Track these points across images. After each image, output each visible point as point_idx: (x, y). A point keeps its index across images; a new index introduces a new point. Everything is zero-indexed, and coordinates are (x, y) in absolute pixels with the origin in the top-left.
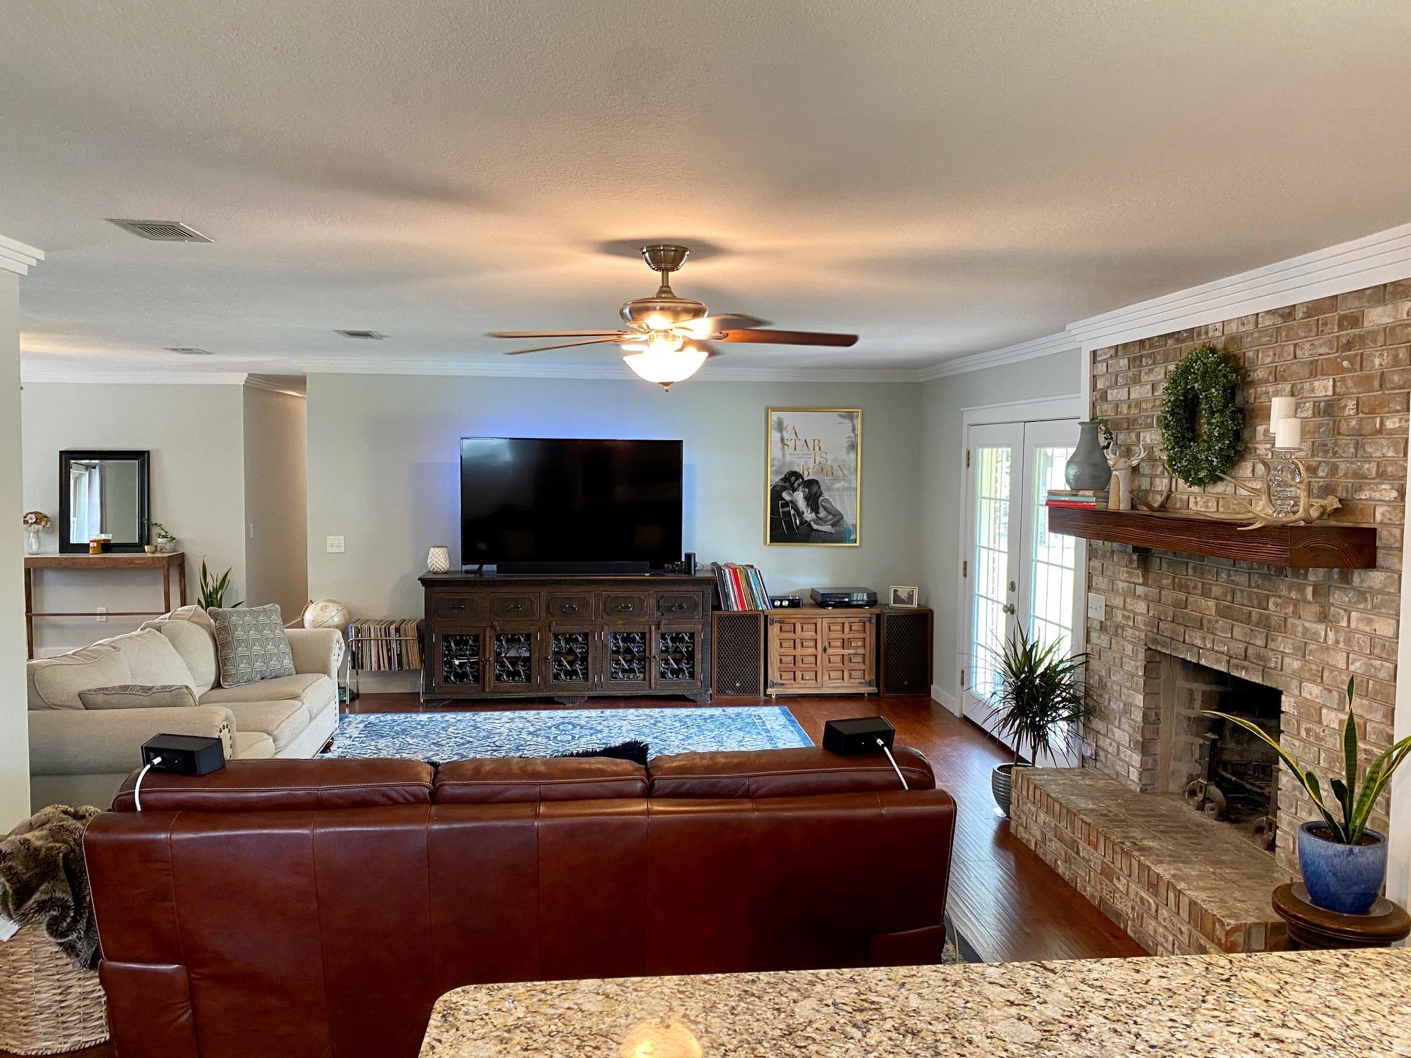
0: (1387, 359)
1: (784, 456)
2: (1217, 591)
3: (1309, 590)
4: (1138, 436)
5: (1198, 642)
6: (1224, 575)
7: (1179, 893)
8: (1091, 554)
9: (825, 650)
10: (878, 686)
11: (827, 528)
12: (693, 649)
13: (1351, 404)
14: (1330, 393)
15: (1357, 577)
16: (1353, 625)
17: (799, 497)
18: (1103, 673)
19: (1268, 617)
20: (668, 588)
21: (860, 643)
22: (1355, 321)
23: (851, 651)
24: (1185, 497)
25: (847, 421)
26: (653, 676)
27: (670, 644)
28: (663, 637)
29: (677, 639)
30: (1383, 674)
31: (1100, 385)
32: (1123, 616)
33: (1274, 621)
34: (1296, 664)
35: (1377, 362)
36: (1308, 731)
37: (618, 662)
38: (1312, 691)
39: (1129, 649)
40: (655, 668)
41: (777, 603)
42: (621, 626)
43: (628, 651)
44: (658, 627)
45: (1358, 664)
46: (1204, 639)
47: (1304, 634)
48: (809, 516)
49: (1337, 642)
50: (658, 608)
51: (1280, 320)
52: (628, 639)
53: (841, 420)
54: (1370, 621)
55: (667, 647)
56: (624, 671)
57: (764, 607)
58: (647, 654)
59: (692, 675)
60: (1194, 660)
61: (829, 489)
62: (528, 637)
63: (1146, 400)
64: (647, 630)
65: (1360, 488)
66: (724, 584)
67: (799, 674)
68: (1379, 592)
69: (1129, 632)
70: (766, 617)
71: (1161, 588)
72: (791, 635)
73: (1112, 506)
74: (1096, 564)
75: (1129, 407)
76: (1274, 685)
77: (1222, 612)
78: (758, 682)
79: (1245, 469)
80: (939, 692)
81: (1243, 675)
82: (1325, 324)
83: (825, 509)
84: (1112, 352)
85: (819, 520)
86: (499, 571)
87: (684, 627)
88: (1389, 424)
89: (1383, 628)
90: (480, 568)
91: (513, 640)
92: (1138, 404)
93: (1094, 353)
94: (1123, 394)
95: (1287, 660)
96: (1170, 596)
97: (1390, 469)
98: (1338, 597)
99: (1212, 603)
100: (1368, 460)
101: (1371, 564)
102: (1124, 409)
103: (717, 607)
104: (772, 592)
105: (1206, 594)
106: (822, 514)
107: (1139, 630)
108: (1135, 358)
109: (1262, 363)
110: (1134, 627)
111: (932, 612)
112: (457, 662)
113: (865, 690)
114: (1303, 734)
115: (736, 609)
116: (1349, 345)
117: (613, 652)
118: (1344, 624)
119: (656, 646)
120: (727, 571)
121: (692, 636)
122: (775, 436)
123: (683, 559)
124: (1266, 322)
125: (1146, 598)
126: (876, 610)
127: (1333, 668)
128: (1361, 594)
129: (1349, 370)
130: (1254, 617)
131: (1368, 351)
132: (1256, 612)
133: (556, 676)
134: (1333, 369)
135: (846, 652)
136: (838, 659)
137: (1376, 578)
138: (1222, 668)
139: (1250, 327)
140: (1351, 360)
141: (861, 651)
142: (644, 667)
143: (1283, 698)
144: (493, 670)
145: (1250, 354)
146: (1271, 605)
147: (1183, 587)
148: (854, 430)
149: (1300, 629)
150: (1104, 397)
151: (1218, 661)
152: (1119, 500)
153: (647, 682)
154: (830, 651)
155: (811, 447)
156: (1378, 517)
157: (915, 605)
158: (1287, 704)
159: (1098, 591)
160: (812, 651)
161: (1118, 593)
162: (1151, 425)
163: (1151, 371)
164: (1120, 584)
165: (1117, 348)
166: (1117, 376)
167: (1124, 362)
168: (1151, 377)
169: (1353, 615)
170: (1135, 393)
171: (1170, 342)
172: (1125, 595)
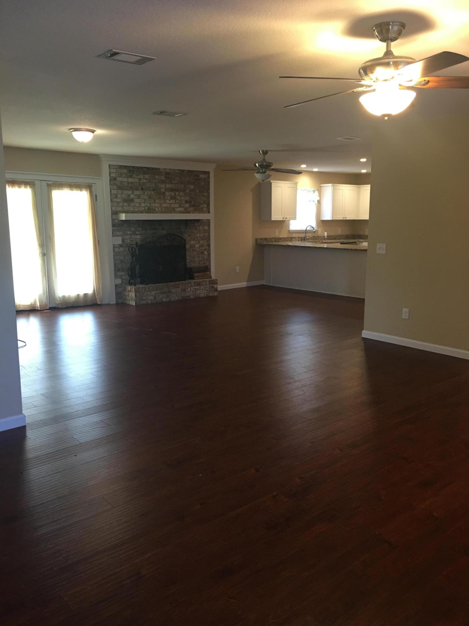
8: (113, 225)
16: (200, 228)
18: (122, 258)
30: (207, 235)
31: (113, 175)
32: (131, 241)
33: (183, 231)
36: (192, 250)
38: (193, 242)
45: (202, 235)
47: (190, 232)
49: (197, 232)
63: (136, 183)
68: (205, 222)
74: (114, 228)
75: (128, 183)
84: (119, 167)
89: (206, 228)
92: (132, 183)
93: (109, 166)
94: (125, 180)
95: (187, 238)
100: (202, 200)
102: (126, 184)
116: (196, 180)
118: (198, 229)
125: (141, 234)
128: (202, 223)
129: (196, 184)
131: (200, 181)
132: (178, 231)
134: (193, 183)
140: (197, 182)
156: (204, 210)
161: (127, 235)
162: (138, 190)
163: (137, 175)
164: (129, 232)
165: (121, 166)
166: (121, 174)
167: (125, 171)
168: (139, 177)
169: (200, 227)
170: (130, 180)
171: (145, 169)
172: (130, 234)
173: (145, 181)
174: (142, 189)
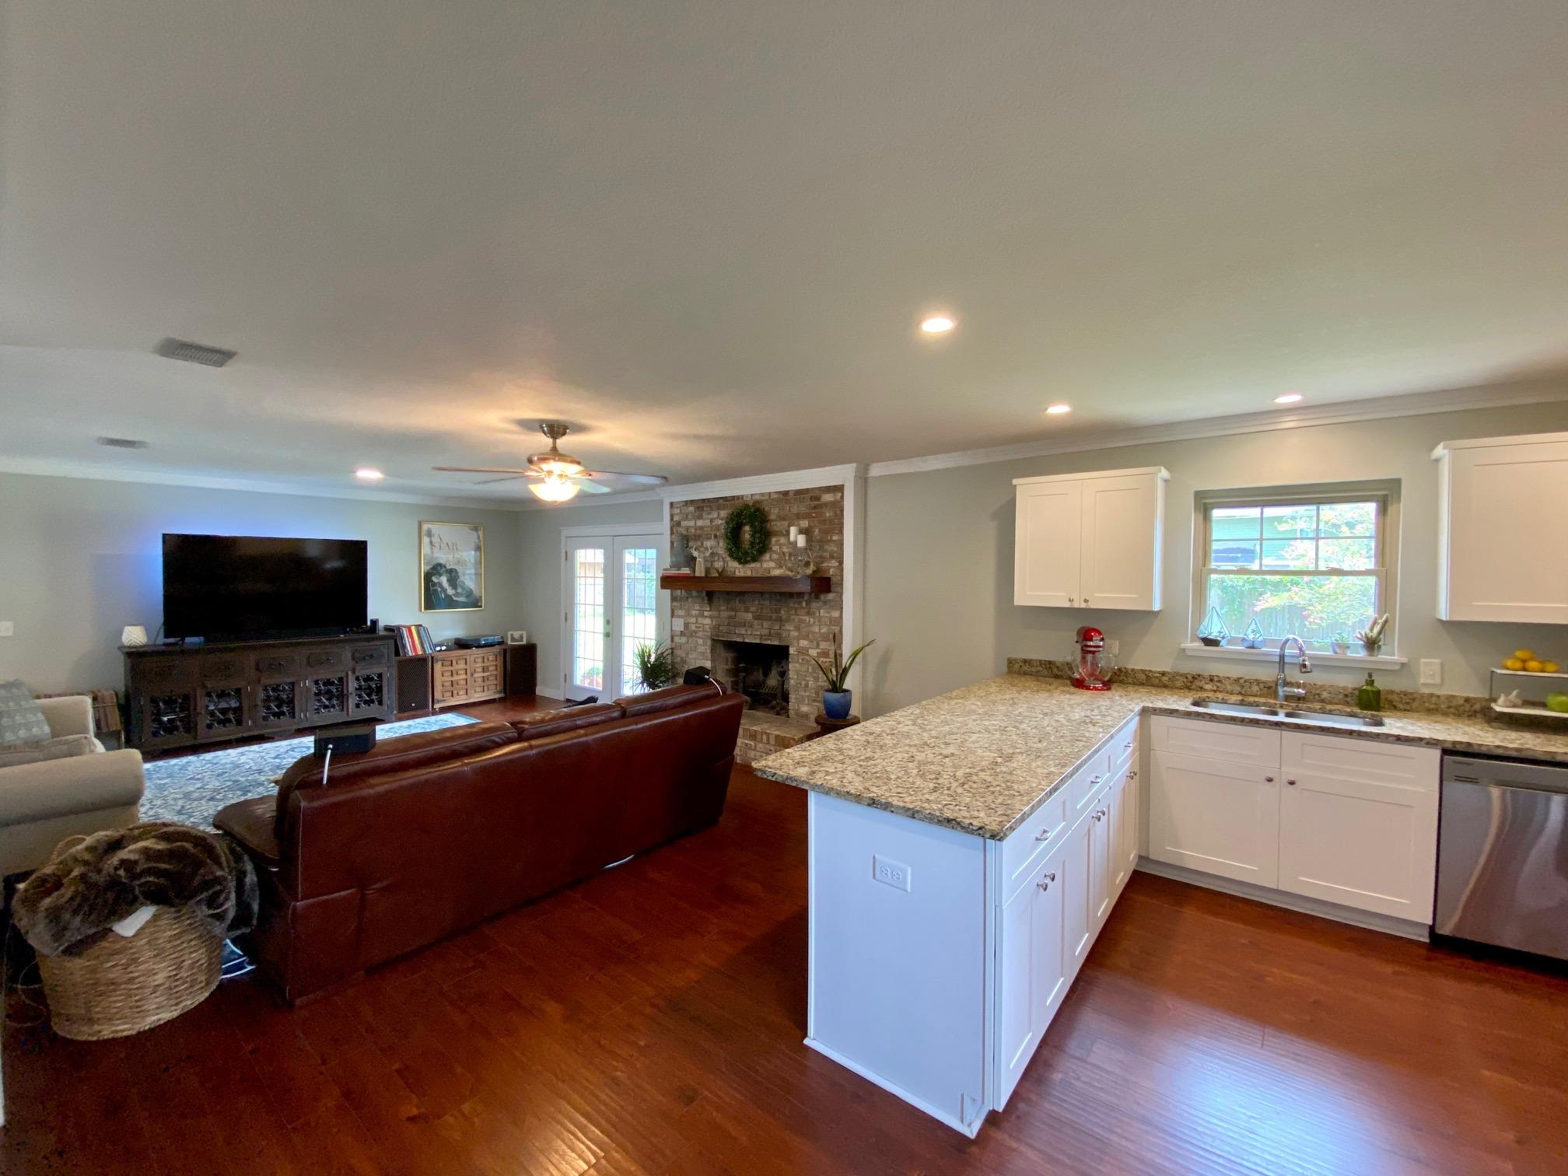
0: (832, 513)
1: (432, 553)
2: (753, 609)
3: (804, 604)
4: (702, 544)
5: (743, 632)
6: (757, 602)
7: (768, 735)
8: (673, 599)
9: (472, 675)
10: (505, 692)
11: (462, 599)
12: (381, 686)
13: (817, 531)
14: (807, 526)
15: (822, 597)
16: (822, 615)
17: (444, 580)
18: (684, 655)
19: (781, 617)
20: (359, 644)
21: (494, 668)
22: (818, 499)
23: (489, 674)
24: (733, 570)
25: (474, 532)
26: (350, 707)
27: (363, 683)
28: (357, 679)
29: (368, 679)
30: (836, 631)
31: (676, 518)
32: (696, 627)
33: (784, 617)
34: (796, 634)
35: (828, 515)
36: (803, 660)
37: (319, 701)
38: (804, 643)
39: (700, 641)
40: (352, 701)
41: (438, 649)
42: (323, 675)
43: (329, 692)
44: (354, 672)
45: (824, 629)
46: (746, 631)
47: (799, 622)
48: (450, 591)
49: (815, 622)
50: (353, 659)
51: (782, 496)
52: (328, 683)
53: (470, 531)
54: (829, 613)
55: (360, 686)
56: (326, 707)
57: (431, 652)
58: (345, 692)
59: (380, 703)
60: (741, 641)
61: (464, 574)
62: (238, 691)
63: (707, 527)
64: (343, 675)
65: (823, 562)
66: (402, 638)
67: (455, 692)
68: (833, 601)
69: (700, 634)
70: (432, 658)
71: (719, 611)
72: (450, 668)
73: (697, 574)
74: (675, 604)
75: (696, 530)
76: (784, 644)
77: (755, 618)
78: (427, 700)
79: (767, 556)
80: (540, 690)
81: (769, 642)
82: (804, 498)
83: (462, 588)
84: (684, 503)
85: (457, 594)
86: (207, 641)
87: (373, 671)
88: (834, 538)
89: (835, 614)
90: (183, 640)
91: (223, 695)
92: (701, 528)
93: (672, 504)
94: (692, 523)
95: (792, 633)
96: (725, 614)
97: (835, 555)
98: (814, 605)
99: (750, 615)
100: (826, 551)
101: (829, 590)
102: (693, 530)
103: (397, 654)
104: (435, 640)
105: (747, 610)
106: (459, 590)
107: (706, 631)
108: (698, 507)
109: (774, 513)
110: (703, 631)
111: (535, 644)
112: (165, 719)
113: (497, 696)
114: (800, 661)
115: (410, 654)
116: (815, 507)
117: (316, 694)
118: (818, 615)
119: (352, 685)
120: (404, 629)
121: (380, 676)
122: (426, 540)
123: (369, 624)
124: (773, 496)
125: (711, 617)
126: (503, 647)
127: (813, 633)
128: (825, 603)
129: (814, 517)
130: (773, 617)
131: (823, 510)
132: (774, 616)
133: (265, 718)
134: (807, 516)
135: (486, 674)
136: (480, 680)
137: (831, 596)
138: (758, 641)
139: (767, 498)
140: (816, 513)
141: (495, 673)
142: (342, 702)
143: (790, 648)
144: (203, 721)
145: (767, 509)
146: (782, 612)
147: (732, 609)
148: (479, 538)
149: (797, 620)
150: (679, 524)
151: (755, 639)
152: (700, 572)
153: (345, 712)
154: (475, 675)
155: (451, 547)
156: (831, 573)
157: (524, 642)
158: (792, 651)
159: (679, 617)
160: (464, 676)
161: (692, 616)
162: (710, 538)
163: (709, 514)
164: (694, 612)
165: (686, 502)
166: (687, 515)
167: (691, 509)
168: (710, 516)
169: (822, 611)
170: (700, 523)
171: (721, 501)
172: (697, 617)
173: (720, 522)
174: (716, 536)
